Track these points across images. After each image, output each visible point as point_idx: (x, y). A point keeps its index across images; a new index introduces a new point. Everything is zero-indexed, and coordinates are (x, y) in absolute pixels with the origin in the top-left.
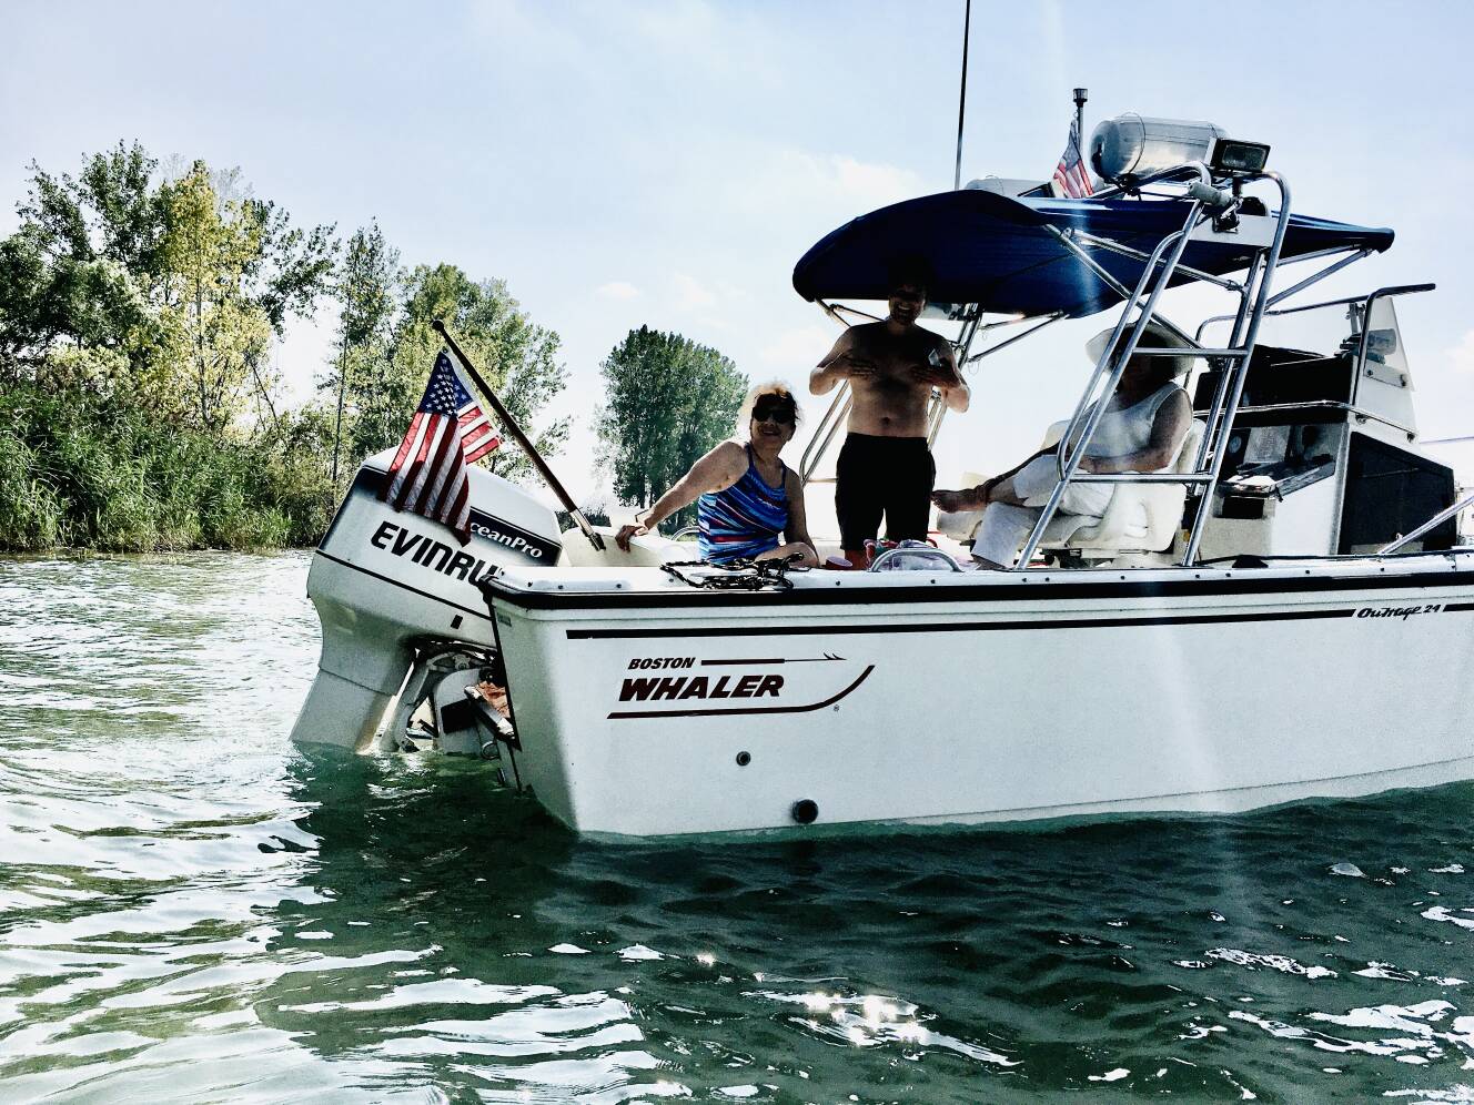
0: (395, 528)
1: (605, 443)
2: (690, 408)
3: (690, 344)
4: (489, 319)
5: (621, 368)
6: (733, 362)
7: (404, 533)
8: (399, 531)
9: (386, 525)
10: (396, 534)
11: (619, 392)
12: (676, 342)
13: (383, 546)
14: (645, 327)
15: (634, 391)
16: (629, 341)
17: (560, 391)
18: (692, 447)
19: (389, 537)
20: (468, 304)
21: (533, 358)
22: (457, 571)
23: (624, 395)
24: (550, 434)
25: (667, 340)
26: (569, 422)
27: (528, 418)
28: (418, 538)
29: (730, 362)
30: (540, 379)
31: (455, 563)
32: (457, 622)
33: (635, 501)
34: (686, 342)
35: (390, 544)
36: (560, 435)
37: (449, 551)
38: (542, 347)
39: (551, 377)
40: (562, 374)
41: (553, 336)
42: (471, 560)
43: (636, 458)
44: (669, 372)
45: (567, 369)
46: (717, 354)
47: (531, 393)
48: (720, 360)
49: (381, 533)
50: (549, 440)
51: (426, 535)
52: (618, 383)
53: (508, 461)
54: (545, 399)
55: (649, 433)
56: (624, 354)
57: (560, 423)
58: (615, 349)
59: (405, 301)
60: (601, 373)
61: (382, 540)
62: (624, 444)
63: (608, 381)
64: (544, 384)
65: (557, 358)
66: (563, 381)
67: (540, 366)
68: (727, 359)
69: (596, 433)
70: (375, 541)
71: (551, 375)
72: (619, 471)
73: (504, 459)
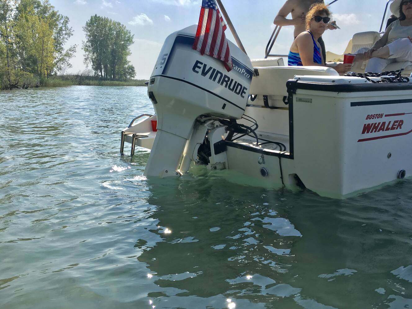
0: (202, 63)
1: (87, 53)
2: (113, 41)
3: (111, 21)
4: (45, 13)
5: (89, 28)
6: (125, 26)
7: (205, 66)
8: (203, 64)
9: (198, 62)
10: (202, 66)
11: (90, 36)
12: (106, 20)
13: (197, 72)
14: (96, 15)
15: (94, 36)
16: (91, 20)
17: (71, 37)
18: (115, 54)
19: (200, 68)
20: (37, 7)
21: (61, 25)
22: (225, 83)
23: (92, 37)
24: (69, 50)
25: (104, 19)
26: (76, 46)
27: (62, 46)
28: (211, 68)
29: (124, 26)
30: (64, 32)
31: (224, 80)
32: (224, 107)
33: (99, 71)
34: (109, 20)
35: (200, 71)
36: (73, 50)
37: (222, 74)
38: (64, 22)
39: (68, 32)
40: (71, 30)
41: (67, 18)
42: (229, 78)
43: (98, 57)
44: (105, 29)
45: (73, 29)
46: (120, 24)
47: (62, 37)
48: (121, 26)
49: (196, 66)
50: (70, 52)
51: (214, 67)
52: (89, 33)
53: (57, 59)
54: (67, 39)
55: (101, 50)
56: (90, 24)
57: (72, 47)
58: (87, 22)
59: (15, 7)
60: (83, 30)
61: (197, 69)
62: (93, 53)
63: (85, 33)
64: (66, 34)
65: (69, 25)
66: (72, 33)
67: (64, 28)
68: (123, 25)
69: (83, 50)
70: (194, 69)
71: (67, 31)
72: (93, 62)
73: (56, 59)
